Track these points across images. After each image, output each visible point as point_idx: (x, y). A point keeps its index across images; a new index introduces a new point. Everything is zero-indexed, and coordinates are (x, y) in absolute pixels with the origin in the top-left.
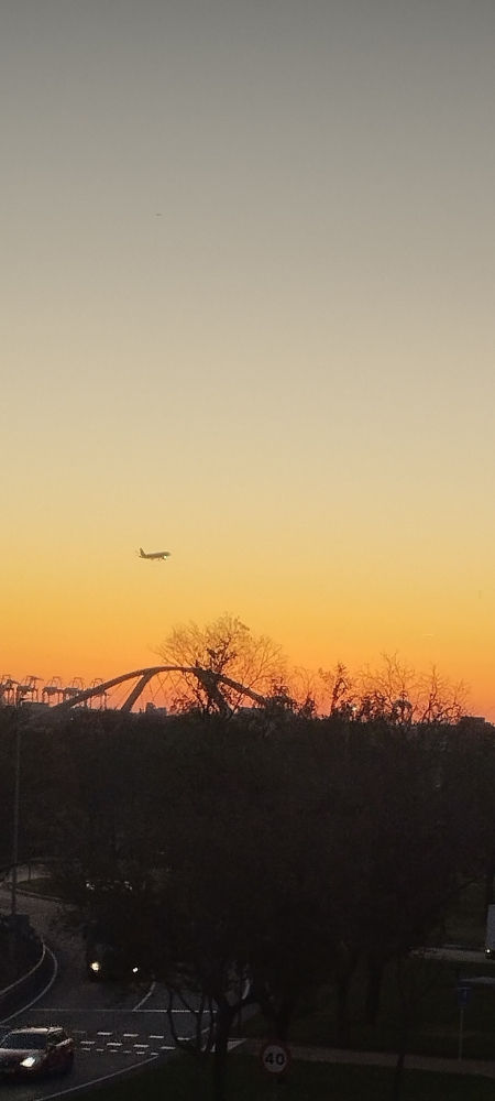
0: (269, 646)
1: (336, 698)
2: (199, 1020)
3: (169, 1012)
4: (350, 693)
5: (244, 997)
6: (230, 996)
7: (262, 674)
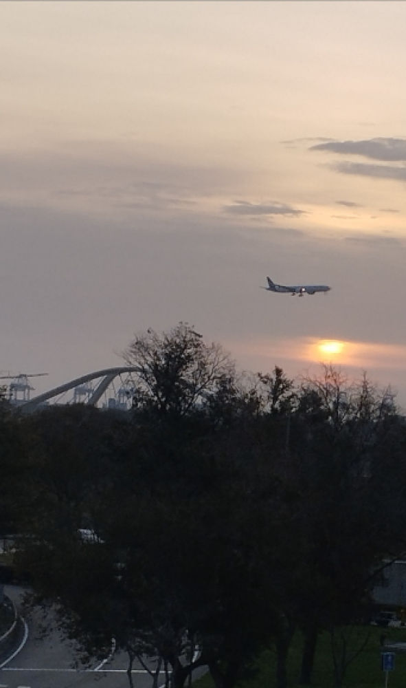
0: (219, 352)
1: (275, 399)
2: (156, 681)
3: (129, 672)
4: (287, 394)
5: (193, 661)
6: (182, 659)
7: (213, 375)
